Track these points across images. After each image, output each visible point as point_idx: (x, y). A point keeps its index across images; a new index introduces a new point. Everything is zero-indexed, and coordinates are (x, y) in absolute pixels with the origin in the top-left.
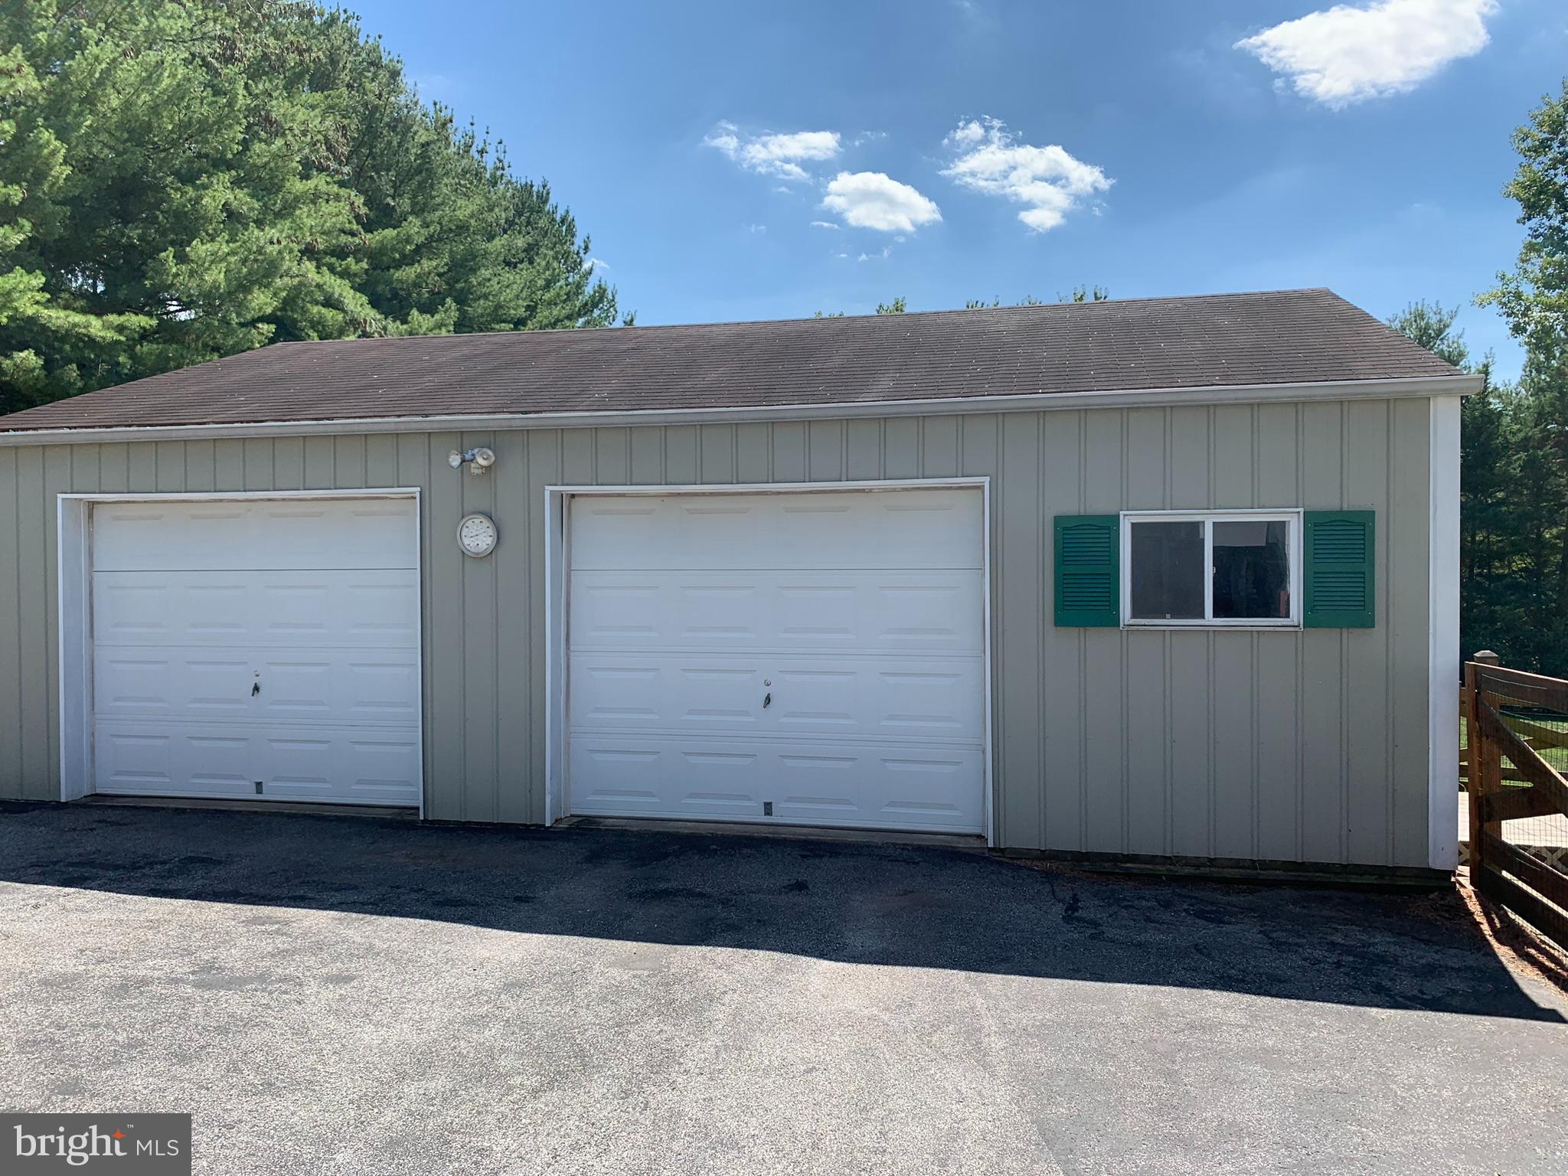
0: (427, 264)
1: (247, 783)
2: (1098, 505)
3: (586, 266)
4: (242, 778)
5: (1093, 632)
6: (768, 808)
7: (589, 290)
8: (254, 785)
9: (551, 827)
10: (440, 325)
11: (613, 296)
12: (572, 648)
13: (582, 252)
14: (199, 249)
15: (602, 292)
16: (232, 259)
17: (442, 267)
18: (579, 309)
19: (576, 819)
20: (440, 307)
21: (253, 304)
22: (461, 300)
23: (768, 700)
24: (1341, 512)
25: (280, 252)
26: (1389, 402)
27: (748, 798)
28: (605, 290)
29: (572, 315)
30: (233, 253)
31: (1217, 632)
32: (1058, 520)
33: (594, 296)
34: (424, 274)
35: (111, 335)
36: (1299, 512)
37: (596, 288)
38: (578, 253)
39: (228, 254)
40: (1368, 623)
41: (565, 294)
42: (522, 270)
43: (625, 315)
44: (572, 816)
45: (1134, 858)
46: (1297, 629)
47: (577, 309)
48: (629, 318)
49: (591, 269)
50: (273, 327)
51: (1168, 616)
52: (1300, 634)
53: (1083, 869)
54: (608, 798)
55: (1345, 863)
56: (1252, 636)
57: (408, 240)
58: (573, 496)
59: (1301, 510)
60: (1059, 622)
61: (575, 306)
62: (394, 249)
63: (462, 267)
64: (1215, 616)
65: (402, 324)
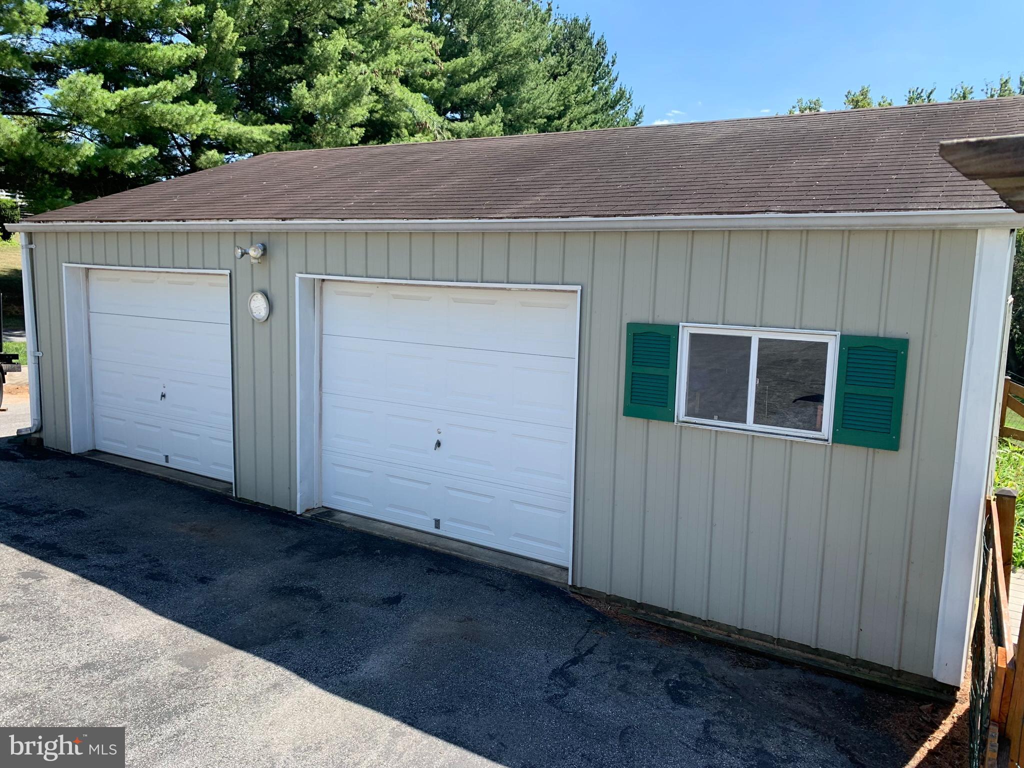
0: (483, 81)
1: (161, 455)
2: (664, 316)
3: (613, 76)
4: (158, 451)
5: (654, 424)
6: (437, 523)
7: (613, 92)
8: (164, 457)
9: (301, 515)
10: (492, 123)
11: (630, 96)
12: (324, 390)
13: (610, 64)
14: (321, 80)
15: (621, 94)
16: (340, 86)
17: (493, 82)
18: (602, 106)
19: (325, 510)
20: (492, 110)
21: (352, 115)
22: (508, 105)
23: (438, 444)
24: (877, 338)
25: (364, 80)
26: (935, 232)
27: (424, 513)
28: (624, 92)
29: (597, 110)
30: (341, 82)
31: (753, 438)
32: (630, 325)
33: (616, 96)
34: (482, 88)
35: (266, 138)
36: (836, 336)
37: (618, 90)
38: (608, 66)
39: (337, 83)
40: (894, 446)
41: (592, 96)
42: (560, 81)
43: (637, 108)
44: (323, 507)
45: (678, 615)
46: (826, 443)
47: (601, 106)
48: (640, 110)
49: (617, 78)
50: (363, 130)
51: (716, 417)
52: (828, 450)
53: (636, 616)
54: (343, 499)
55: (854, 657)
56: (786, 443)
57: (472, 65)
58: (323, 280)
59: (838, 333)
60: (628, 412)
61: (599, 104)
62: (463, 71)
63: (513, 82)
64: (755, 422)
65: (470, 123)
